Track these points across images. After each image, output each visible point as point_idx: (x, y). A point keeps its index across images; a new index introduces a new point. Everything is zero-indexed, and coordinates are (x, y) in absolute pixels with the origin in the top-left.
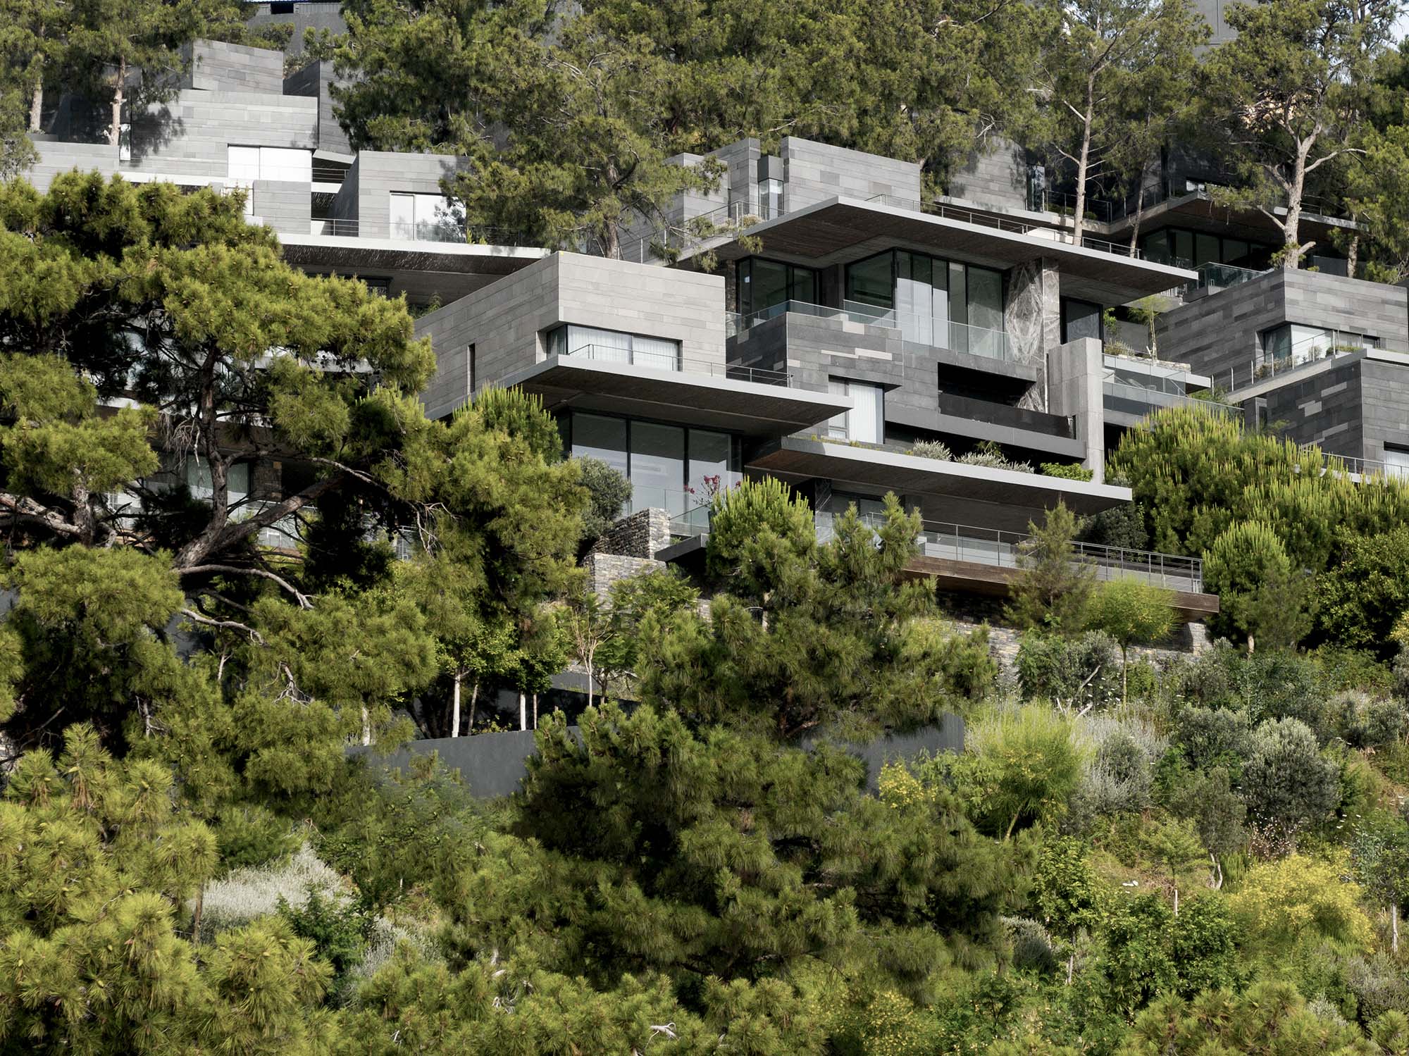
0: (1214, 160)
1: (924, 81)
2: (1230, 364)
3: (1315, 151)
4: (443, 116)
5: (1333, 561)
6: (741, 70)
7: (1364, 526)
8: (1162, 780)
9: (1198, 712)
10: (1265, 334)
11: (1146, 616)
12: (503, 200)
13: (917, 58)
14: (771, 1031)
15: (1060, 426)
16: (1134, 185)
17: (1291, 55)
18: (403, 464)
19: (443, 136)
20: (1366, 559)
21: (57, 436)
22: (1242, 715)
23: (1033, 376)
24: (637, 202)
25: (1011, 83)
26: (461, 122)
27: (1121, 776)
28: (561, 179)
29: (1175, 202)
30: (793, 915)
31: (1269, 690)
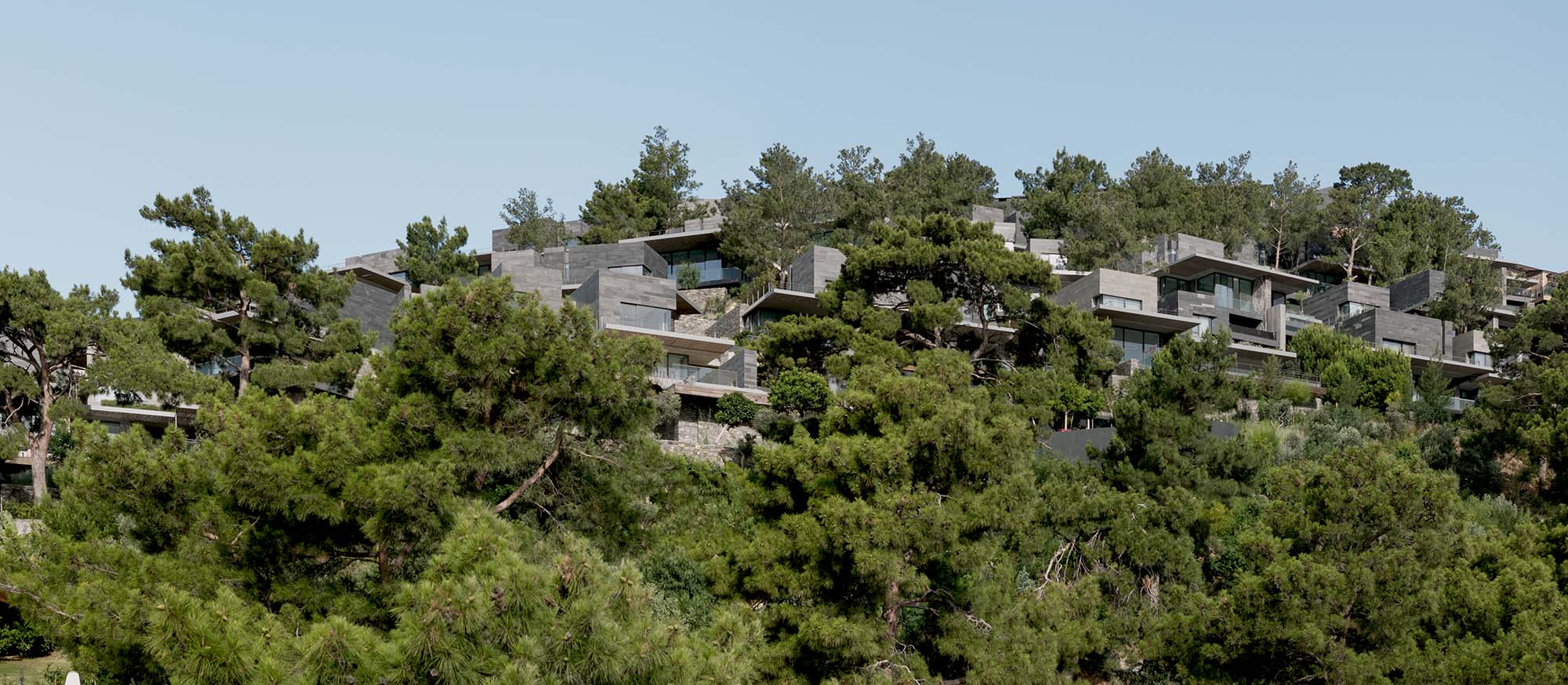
0: (1324, 247)
1: (1225, 216)
2: (1328, 317)
3: (1358, 243)
4: (1059, 229)
5: (1365, 377)
6: (1161, 212)
7: (1376, 365)
8: (1307, 449)
9: (1319, 426)
10: (1341, 306)
11: (1301, 395)
12: (1080, 255)
13: (1222, 207)
14: (1180, 504)
15: (1270, 336)
16: (1296, 256)
17: (1352, 208)
18: (1049, 321)
19: (1059, 236)
20: (1376, 377)
21: (929, 308)
22: (1334, 427)
23: (1261, 318)
24: (1126, 255)
25: (1254, 219)
26: (1065, 231)
27: (1293, 447)
28: (1100, 246)
29: (1310, 262)
30: (1185, 474)
31: (1343, 418)
